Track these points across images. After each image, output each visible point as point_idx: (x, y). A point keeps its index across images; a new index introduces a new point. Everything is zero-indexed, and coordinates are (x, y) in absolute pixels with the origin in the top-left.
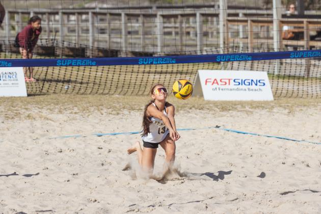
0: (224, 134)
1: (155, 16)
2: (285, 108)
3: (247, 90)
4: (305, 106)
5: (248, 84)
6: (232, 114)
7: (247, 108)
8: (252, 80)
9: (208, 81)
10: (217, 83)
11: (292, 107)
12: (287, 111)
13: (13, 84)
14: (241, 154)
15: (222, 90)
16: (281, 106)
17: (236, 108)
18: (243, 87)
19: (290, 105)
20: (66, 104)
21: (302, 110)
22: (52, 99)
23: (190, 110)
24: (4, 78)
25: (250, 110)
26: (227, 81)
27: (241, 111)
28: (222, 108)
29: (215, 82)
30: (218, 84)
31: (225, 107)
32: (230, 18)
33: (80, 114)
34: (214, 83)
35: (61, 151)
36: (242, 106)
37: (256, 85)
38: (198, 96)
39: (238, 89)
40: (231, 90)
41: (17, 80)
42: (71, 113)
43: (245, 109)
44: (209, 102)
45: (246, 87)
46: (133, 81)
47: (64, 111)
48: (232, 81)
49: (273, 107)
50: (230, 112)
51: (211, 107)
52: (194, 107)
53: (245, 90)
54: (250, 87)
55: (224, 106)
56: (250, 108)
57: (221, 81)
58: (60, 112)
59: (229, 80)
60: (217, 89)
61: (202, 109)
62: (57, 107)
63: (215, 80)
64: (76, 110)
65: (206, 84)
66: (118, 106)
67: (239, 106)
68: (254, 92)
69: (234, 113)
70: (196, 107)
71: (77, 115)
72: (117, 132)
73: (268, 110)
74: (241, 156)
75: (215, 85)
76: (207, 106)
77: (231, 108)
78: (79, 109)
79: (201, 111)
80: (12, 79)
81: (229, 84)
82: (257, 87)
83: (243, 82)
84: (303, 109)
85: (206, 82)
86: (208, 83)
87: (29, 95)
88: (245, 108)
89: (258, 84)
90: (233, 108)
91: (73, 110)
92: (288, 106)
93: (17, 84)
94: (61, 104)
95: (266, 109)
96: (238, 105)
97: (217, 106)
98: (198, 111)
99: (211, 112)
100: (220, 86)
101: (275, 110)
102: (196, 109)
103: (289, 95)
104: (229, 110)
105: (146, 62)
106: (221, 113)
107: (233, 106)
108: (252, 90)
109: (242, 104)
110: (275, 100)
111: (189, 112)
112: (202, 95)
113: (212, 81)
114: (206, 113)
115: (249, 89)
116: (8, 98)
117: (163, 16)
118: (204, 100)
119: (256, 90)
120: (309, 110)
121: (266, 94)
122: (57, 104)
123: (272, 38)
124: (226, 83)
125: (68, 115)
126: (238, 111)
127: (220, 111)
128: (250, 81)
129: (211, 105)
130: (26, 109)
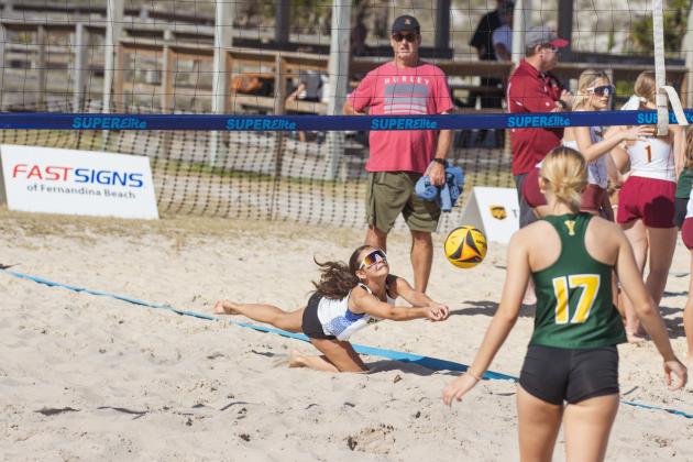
0: (10, 282)
2: (170, 238)
3: (103, 193)
4: (213, 234)
5: (106, 180)
6: (48, 243)
7: (88, 233)
8: (116, 174)
9: (19, 168)
10: (39, 175)
11: (185, 236)
12: (173, 242)
14: (23, 327)
15: (48, 189)
16: (161, 232)
17: (62, 231)
18: (95, 186)
19: (182, 230)
21: (203, 243)
25: (94, 236)
26: (62, 173)
27: (72, 237)
28: (34, 228)
29: (35, 172)
30: (41, 177)
31: (40, 226)
32: (127, 40)
34: (31, 174)
36: (78, 226)
37: (124, 184)
39: (82, 191)
40: (68, 191)
43: (81, 234)
44: (14, 214)
45: (101, 188)
48: (71, 174)
49: (144, 233)
50: (49, 237)
51: (10, 225)
53: (99, 193)
54: (110, 187)
55: (37, 224)
56: (94, 232)
57: (47, 170)
59: (66, 170)
60: (39, 188)
63: (36, 167)
65: (15, 175)
67: (72, 226)
68: (117, 198)
69: (55, 240)
73: (131, 238)
74: (21, 332)
75: (35, 179)
77: (52, 229)
81: (65, 179)
82: (124, 189)
83: (96, 177)
84: (205, 240)
85: (16, 170)
86: (18, 173)
88: (83, 230)
89: (128, 181)
90: (56, 229)
92: (177, 232)
95: (128, 235)
96: (72, 223)
97: (22, 224)
99: (7, 236)
100: (44, 182)
101: (146, 239)
104: (48, 233)
106: (27, 239)
107: (59, 226)
108: (114, 194)
109: (80, 222)
110: (161, 217)
112: (3, 200)
113: (29, 169)
115: (107, 193)
117: (7, 26)
118: (7, 209)
119: (121, 195)
120: (220, 243)
121: (142, 204)
123: (209, 88)
124: (58, 176)
126: (67, 237)
127: (27, 235)
128: (111, 176)
129: (10, 221)
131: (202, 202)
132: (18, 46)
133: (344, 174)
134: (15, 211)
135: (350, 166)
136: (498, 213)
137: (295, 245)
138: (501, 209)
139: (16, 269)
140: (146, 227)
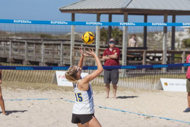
1: (41, 44)
12: (96, 92)
23: (50, 90)
28: (66, 90)
30: (65, 78)
32: (76, 47)
34: (63, 77)
38: (55, 84)
44: (60, 87)
46: (25, 75)
51: (60, 89)
52: (52, 88)
60: (65, 81)
61: (55, 90)
66: (16, 86)
69: (70, 92)
75: (63, 79)
76: (58, 89)
90: (70, 90)
97: (63, 89)
98: (54, 90)
102: (53, 89)
103: (99, 85)
105: (19, 68)
112: (57, 83)
113: (62, 76)
114: (58, 92)
117: (45, 44)
118: (57, 86)
127: (64, 91)
131: (97, 83)
133: (126, 76)
135: (127, 74)
136: (166, 84)
137: (123, 92)
138: (166, 83)
139: (65, 99)
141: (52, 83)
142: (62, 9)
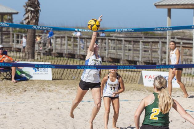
1: (139, 42)
9: (146, 76)
10: (151, 78)
13: (45, 73)
16: (181, 91)
20: (70, 85)
22: (64, 82)
23: (133, 91)
24: (41, 71)
28: (150, 91)
29: (150, 77)
33: (76, 90)
34: (149, 77)
35: (58, 109)
38: (141, 84)
41: (48, 72)
42: (72, 90)
47: (68, 89)
49: (177, 91)
51: (144, 90)
57: (153, 76)
58: (66, 89)
60: (151, 81)
61: (139, 90)
62: (65, 86)
63: (150, 76)
64: (74, 88)
65: (145, 78)
70: (137, 89)
71: (74, 91)
72: (91, 100)
78: (76, 88)
79: (138, 91)
80: (45, 71)
84: (191, 93)
87: (53, 79)
91: (73, 88)
93: (48, 74)
94: (67, 85)
95: (173, 92)
97: (147, 90)
98: (137, 91)
99: (144, 92)
102: (136, 90)
106: (149, 93)
111: (132, 92)
112: (143, 84)
114: (141, 93)
116: (42, 81)
117: (143, 42)
118: (143, 86)
122: (65, 85)
123: (192, 56)
125: (69, 91)
127: (149, 92)
129: (145, 89)
130: (49, 87)
132: (146, 47)
134: (146, 87)
140: (177, 90)
141: (138, 84)
142: (157, 4)
